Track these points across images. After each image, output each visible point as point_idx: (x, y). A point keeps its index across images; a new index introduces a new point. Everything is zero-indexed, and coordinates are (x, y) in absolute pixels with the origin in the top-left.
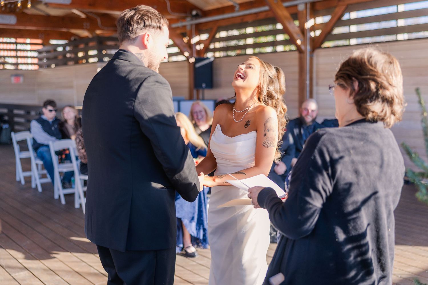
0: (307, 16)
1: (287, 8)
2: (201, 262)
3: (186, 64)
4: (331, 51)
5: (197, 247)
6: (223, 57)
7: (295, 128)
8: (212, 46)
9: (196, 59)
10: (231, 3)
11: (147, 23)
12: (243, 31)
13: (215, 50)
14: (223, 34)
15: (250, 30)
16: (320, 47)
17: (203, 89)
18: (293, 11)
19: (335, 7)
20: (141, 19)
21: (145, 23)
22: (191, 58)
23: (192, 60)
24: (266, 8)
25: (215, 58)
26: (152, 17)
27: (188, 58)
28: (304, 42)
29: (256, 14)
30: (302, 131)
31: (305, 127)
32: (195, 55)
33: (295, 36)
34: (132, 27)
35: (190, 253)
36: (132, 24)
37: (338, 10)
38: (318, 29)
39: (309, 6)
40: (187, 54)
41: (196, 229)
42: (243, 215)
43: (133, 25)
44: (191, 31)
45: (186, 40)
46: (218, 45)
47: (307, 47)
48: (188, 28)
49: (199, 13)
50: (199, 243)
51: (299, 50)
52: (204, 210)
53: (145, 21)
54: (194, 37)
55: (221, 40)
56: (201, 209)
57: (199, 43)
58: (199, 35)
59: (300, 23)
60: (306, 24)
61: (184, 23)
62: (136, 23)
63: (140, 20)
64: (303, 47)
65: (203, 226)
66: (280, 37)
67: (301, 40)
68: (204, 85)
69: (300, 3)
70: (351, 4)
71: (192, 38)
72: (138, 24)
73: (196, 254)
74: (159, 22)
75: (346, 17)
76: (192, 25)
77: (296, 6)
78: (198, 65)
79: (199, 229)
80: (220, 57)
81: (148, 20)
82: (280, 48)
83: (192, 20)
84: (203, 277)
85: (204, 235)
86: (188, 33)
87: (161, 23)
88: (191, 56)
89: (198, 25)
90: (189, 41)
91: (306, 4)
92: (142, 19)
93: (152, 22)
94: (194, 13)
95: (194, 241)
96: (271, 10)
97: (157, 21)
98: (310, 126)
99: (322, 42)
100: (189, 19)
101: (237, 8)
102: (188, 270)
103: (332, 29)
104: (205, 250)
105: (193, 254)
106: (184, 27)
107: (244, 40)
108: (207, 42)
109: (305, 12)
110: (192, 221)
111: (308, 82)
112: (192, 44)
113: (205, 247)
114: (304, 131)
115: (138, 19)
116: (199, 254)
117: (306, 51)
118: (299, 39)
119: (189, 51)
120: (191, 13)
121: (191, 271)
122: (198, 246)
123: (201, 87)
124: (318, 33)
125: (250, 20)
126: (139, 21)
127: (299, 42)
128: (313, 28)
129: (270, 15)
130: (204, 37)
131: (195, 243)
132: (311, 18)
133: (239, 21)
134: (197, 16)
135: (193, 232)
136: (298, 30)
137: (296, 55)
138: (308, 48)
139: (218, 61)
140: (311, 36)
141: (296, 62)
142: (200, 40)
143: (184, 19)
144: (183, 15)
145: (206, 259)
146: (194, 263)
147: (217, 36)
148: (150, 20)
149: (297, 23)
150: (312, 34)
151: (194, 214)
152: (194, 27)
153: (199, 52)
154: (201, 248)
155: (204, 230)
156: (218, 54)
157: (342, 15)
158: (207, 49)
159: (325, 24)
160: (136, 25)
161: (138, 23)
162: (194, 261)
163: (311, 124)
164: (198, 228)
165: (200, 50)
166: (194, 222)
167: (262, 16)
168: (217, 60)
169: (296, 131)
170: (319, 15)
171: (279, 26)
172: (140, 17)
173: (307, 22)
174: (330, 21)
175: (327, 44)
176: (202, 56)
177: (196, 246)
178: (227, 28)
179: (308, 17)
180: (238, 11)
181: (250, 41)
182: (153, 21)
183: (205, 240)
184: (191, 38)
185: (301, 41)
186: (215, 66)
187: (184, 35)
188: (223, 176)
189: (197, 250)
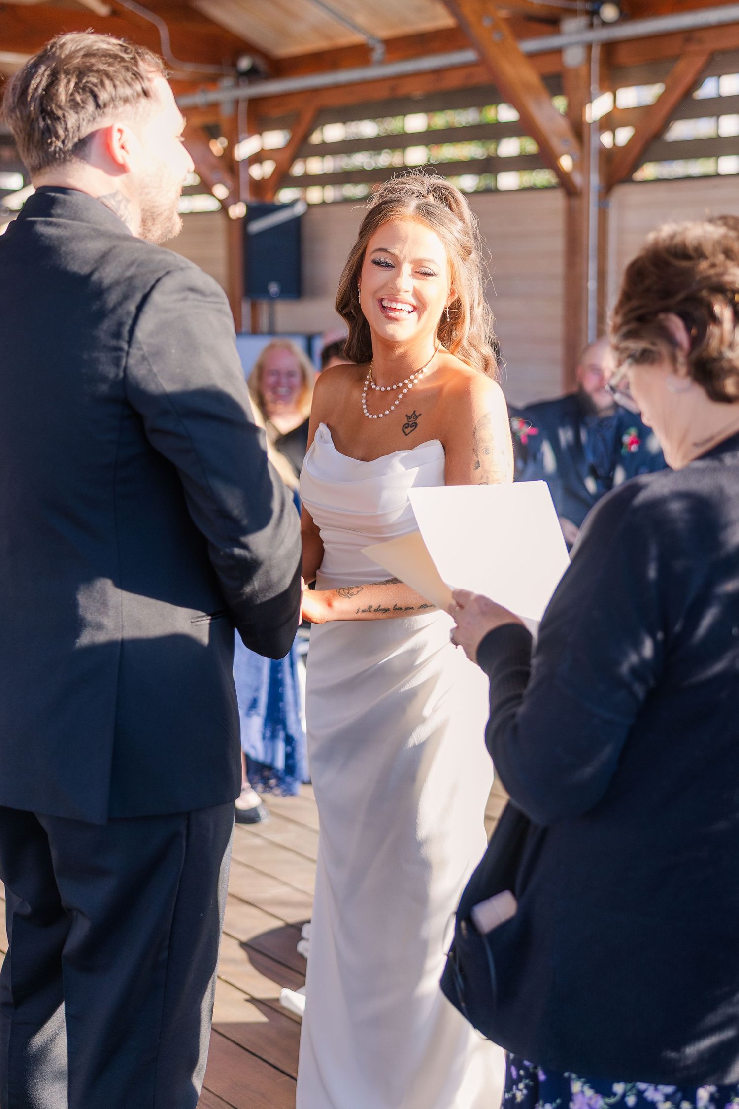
0: (590, 85)
1: (532, 56)
2: (278, 839)
3: (220, 221)
4: (661, 193)
5: (264, 791)
6: (335, 203)
7: (563, 425)
8: (298, 169)
9: (250, 209)
10: (358, 38)
11: (103, 96)
12: (394, 125)
13: (307, 181)
14: (334, 133)
15: (416, 123)
16: (628, 179)
17: (272, 299)
18: (549, 66)
19: (676, 58)
20: (80, 91)
21: (95, 97)
22: (235, 203)
23: (238, 211)
24: (469, 56)
25: (310, 206)
26: (111, 69)
27: (224, 206)
28: (581, 164)
29: (437, 72)
30: (584, 436)
31: (593, 424)
32: (246, 194)
33: (556, 143)
34: (63, 123)
35: (245, 811)
36: (59, 113)
37: (686, 69)
38: (624, 125)
39: (596, 52)
40: (221, 191)
41: (264, 738)
42: (412, 695)
43: (64, 116)
44: (235, 120)
45: (218, 146)
46: (316, 166)
47: (589, 179)
48: (226, 111)
49: (261, 65)
50: (269, 779)
51: (565, 184)
52: (288, 680)
53: (95, 89)
54: (244, 139)
55: (325, 150)
56: (280, 676)
57: (258, 158)
58: (260, 133)
59: (570, 105)
60: (587, 107)
61: (213, 96)
62: (71, 108)
63: (79, 93)
64: (578, 179)
65: (285, 728)
66: (509, 147)
67: (571, 156)
68: (274, 288)
69: (571, 45)
70: (724, 52)
71: (238, 142)
72: (77, 108)
73: (262, 813)
74: (137, 76)
75: (708, 89)
76: (237, 102)
77: (558, 52)
78: (257, 226)
79: (274, 737)
80: (324, 203)
81: (102, 83)
82: (508, 180)
83: (237, 85)
84: (285, 884)
85: (290, 756)
86: (225, 126)
87: (142, 78)
88: (235, 196)
89: (255, 103)
90: (229, 152)
91: (589, 47)
92: (84, 89)
93: (115, 86)
94: (245, 63)
95: (256, 773)
96: (483, 62)
97: (129, 75)
98: (607, 419)
99: (637, 165)
100: (227, 82)
101: (378, 53)
102: (240, 863)
103: (665, 126)
104: (288, 801)
105: (252, 814)
106: (214, 106)
107: (402, 150)
108: (286, 155)
109: (584, 71)
110: (252, 712)
111: (592, 285)
112: (238, 162)
113: (289, 792)
114: (589, 433)
115: (72, 94)
116: (272, 813)
117: (588, 192)
118: (567, 153)
119: (229, 183)
120: (234, 64)
121: (248, 866)
122: (267, 787)
123: (265, 292)
124: (624, 135)
125: (417, 90)
126: (78, 98)
127: (566, 163)
128: (609, 123)
129: (481, 77)
130: (275, 139)
131: (257, 778)
132: (603, 89)
133: (383, 93)
134: (253, 75)
135: (254, 747)
136: (562, 125)
137: (558, 200)
138: (595, 180)
139: (317, 213)
140: (601, 144)
141: (557, 223)
142: (262, 150)
143: (213, 81)
144: (209, 70)
145: (291, 827)
146: (257, 842)
147: (316, 138)
148: (107, 82)
149: (560, 103)
150: (606, 139)
151: (257, 689)
152: (243, 107)
153: (257, 187)
154: (277, 795)
155: (289, 740)
156: (315, 195)
157: (697, 83)
158: (283, 178)
159: (645, 111)
160: (72, 112)
161: (76, 106)
162: (257, 835)
163: (610, 413)
164: (268, 734)
165: (263, 179)
166: (258, 714)
167: (453, 81)
168: (315, 211)
169: (565, 436)
170: (628, 83)
171: (506, 114)
172: (76, 84)
173: (590, 101)
174: (661, 99)
175: (649, 171)
176: (268, 199)
177: (260, 787)
178: (345, 115)
179: (594, 87)
180: (382, 63)
181: (416, 156)
182: (117, 83)
183: (291, 768)
184: (234, 141)
185: (573, 160)
186: (308, 229)
187: (212, 132)
188: (355, 591)
189: (263, 801)
